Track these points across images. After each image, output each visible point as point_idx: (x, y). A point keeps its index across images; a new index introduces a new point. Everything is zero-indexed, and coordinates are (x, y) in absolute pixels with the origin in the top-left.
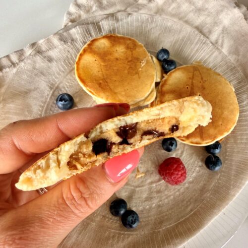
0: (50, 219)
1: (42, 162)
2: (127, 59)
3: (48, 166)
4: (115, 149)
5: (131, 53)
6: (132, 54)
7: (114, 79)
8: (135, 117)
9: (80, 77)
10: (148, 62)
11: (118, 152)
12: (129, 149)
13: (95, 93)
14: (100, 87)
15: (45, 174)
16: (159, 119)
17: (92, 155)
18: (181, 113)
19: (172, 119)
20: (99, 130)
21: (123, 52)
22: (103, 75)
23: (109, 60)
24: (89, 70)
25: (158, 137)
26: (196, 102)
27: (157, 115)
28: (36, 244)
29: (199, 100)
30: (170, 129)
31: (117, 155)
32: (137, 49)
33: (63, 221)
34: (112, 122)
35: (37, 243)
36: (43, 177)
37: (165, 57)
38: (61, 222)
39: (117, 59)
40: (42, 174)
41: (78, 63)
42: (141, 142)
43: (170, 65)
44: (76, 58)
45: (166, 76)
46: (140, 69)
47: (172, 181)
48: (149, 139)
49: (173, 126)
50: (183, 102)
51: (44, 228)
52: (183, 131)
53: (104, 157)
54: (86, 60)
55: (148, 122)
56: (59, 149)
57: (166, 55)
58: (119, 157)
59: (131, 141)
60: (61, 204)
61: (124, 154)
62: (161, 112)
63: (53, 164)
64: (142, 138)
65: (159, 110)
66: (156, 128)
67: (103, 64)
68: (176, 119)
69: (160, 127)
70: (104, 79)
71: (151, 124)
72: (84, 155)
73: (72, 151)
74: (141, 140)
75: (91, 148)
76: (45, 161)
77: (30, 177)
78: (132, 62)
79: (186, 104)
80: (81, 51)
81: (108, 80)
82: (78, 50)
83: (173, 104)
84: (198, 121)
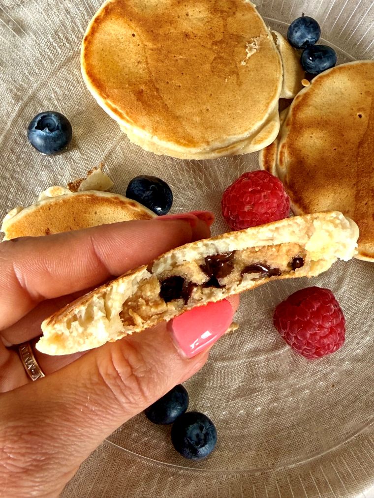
0: (78, 407)
1: (80, 309)
2: (211, 35)
3: (90, 317)
4: (196, 294)
5: (222, 22)
6: (225, 26)
7: (176, 82)
8: (233, 241)
9: (90, 74)
10: (263, 47)
11: (202, 299)
12: (219, 295)
13: (125, 115)
14: (138, 99)
15: (86, 329)
16: (271, 246)
17: (160, 302)
18: (309, 237)
19: (293, 247)
20: (169, 261)
21: (201, 20)
22: (150, 73)
23: (167, 36)
24: (116, 58)
25: (269, 276)
26: (332, 222)
27: (268, 240)
28: (55, 447)
29: (337, 218)
30: (289, 263)
31: (199, 305)
32: (238, 15)
33: (99, 413)
34: (194, 249)
35: (57, 445)
36: (83, 333)
37: (309, 37)
38: (97, 415)
39: (187, 35)
40: (81, 329)
41: (89, 40)
42: (240, 284)
43: (320, 58)
44: (84, 28)
45: (307, 85)
46: (243, 63)
47: (308, 344)
48: (254, 280)
49: (295, 259)
50: (313, 219)
51: (68, 420)
52: (311, 269)
53: (178, 306)
54: (110, 34)
55: (253, 250)
56: (109, 288)
57: (309, 32)
58: (203, 307)
59: (224, 281)
60: (97, 384)
61: (210, 303)
62: (275, 235)
63: (99, 314)
64: (242, 276)
65: (272, 231)
66: (266, 261)
67: (150, 45)
68: (300, 246)
69: (273, 259)
70: (151, 81)
71: (259, 253)
72: (147, 302)
73: (129, 294)
74: (240, 281)
75: (158, 290)
76: (86, 307)
77: (60, 333)
78: (224, 46)
79: (316, 223)
80: (99, 12)
81: (161, 85)
82: (91, 10)
83: (296, 223)
84: (336, 252)
